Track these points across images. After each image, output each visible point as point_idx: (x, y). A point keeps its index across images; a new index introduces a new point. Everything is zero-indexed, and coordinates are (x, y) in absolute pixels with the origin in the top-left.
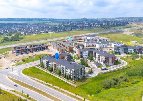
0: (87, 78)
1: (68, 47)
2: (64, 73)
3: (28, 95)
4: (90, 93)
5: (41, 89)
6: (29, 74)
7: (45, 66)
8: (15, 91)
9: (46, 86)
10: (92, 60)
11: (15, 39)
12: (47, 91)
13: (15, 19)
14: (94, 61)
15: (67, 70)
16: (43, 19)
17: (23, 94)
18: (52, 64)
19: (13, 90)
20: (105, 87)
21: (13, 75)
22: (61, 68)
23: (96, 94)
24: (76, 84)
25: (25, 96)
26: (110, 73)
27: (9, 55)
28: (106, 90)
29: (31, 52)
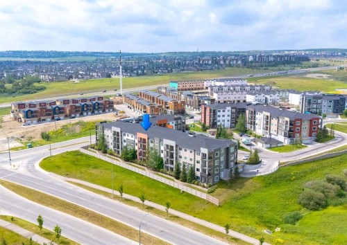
0: (248, 179)
1: (171, 103)
2: (172, 163)
3: (58, 230)
4: (268, 222)
5: (103, 212)
6: (63, 170)
7: (111, 147)
8: (12, 219)
9: (117, 202)
10: (244, 131)
11: (23, 90)
12: (123, 217)
13: (25, 52)
14: (251, 134)
15: (182, 153)
16: (95, 53)
17: (41, 228)
18: (133, 139)
19: (6, 217)
20: (312, 203)
21: (13, 172)
22: (162, 148)
23: (289, 225)
24: (214, 193)
25: (47, 234)
26: (312, 165)
27: (3, 124)
28: (316, 213)
29: (66, 116)
